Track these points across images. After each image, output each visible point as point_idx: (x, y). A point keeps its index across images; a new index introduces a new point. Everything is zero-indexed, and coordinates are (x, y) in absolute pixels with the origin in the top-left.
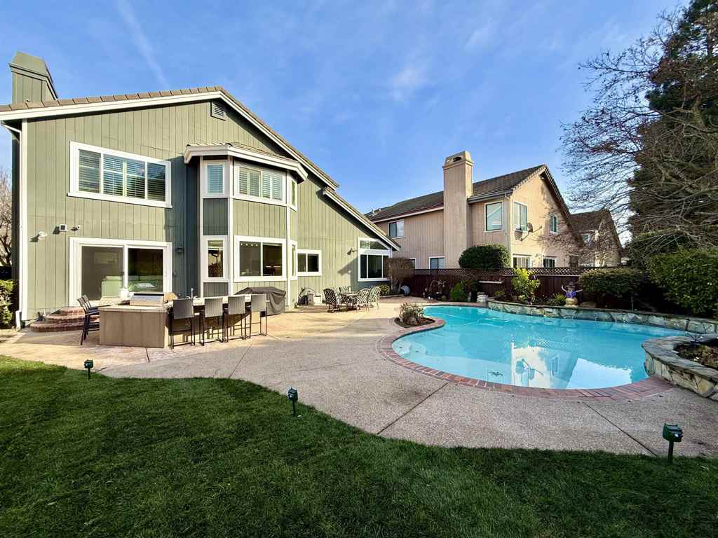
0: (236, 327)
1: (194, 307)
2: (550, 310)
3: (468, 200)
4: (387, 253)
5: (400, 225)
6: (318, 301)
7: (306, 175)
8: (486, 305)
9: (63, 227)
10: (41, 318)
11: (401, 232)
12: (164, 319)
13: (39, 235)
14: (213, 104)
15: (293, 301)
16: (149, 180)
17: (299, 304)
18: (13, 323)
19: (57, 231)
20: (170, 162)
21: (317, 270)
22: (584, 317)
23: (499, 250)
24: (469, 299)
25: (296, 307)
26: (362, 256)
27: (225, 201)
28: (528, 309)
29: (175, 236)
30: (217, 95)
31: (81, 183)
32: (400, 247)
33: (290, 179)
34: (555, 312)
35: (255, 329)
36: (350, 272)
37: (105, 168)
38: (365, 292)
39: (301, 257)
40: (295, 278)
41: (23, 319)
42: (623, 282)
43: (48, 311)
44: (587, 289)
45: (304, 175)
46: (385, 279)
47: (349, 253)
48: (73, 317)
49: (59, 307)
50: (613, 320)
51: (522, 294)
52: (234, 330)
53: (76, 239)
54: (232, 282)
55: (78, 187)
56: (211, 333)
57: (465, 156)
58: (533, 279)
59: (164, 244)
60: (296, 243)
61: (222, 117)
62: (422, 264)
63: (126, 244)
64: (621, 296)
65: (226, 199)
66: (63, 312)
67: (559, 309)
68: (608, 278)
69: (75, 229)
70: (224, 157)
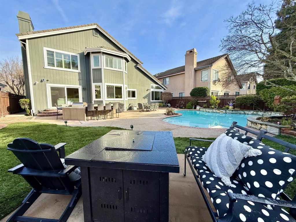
0: (108, 115)
1: (94, 107)
2: (222, 111)
3: (195, 69)
4: (162, 90)
5: (167, 79)
6: (135, 109)
7: (130, 59)
8: (199, 110)
9: (44, 80)
10: (39, 112)
11: (167, 83)
12: (84, 111)
13: (36, 83)
14: (94, 31)
15: (126, 108)
16: (72, 62)
17: (128, 110)
18: (30, 114)
19: (42, 81)
20: (79, 55)
21: (135, 97)
22: (235, 113)
23: (206, 89)
24: (193, 108)
25: (127, 111)
26: (152, 92)
27: (100, 70)
28: (214, 111)
29: (83, 83)
30: (95, 27)
31: (48, 63)
32: (167, 88)
33: (124, 61)
34: (224, 111)
35: (115, 116)
36: (147, 98)
37: (56, 57)
38: (153, 104)
39: (129, 92)
40: (127, 99)
41: (34, 113)
42: (250, 100)
43: (41, 110)
44: (237, 103)
45: (129, 59)
46: (161, 101)
47: (147, 90)
48: (51, 112)
49: (45, 108)
50: (245, 114)
51: (213, 105)
52: (107, 116)
53: (48, 84)
54: (104, 100)
55: (47, 65)
56: (99, 116)
57: (194, 51)
58: (218, 100)
59: (79, 86)
60: (127, 86)
61: (97, 36)
62: (176, 95)
63: (66, 86)
64: (249, 105)
65: (101, 69)
66: (47, 110)
67: (226, 110)
68: (245, 98)
69: (48, 81)
70: (99, 52)
